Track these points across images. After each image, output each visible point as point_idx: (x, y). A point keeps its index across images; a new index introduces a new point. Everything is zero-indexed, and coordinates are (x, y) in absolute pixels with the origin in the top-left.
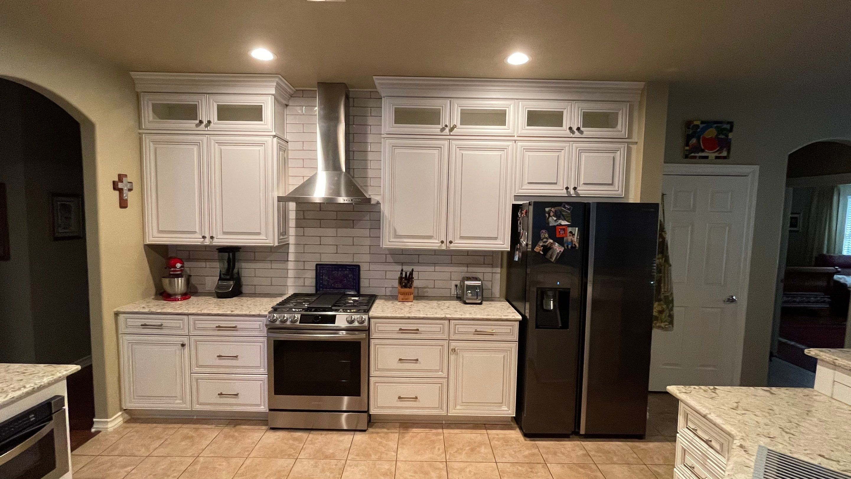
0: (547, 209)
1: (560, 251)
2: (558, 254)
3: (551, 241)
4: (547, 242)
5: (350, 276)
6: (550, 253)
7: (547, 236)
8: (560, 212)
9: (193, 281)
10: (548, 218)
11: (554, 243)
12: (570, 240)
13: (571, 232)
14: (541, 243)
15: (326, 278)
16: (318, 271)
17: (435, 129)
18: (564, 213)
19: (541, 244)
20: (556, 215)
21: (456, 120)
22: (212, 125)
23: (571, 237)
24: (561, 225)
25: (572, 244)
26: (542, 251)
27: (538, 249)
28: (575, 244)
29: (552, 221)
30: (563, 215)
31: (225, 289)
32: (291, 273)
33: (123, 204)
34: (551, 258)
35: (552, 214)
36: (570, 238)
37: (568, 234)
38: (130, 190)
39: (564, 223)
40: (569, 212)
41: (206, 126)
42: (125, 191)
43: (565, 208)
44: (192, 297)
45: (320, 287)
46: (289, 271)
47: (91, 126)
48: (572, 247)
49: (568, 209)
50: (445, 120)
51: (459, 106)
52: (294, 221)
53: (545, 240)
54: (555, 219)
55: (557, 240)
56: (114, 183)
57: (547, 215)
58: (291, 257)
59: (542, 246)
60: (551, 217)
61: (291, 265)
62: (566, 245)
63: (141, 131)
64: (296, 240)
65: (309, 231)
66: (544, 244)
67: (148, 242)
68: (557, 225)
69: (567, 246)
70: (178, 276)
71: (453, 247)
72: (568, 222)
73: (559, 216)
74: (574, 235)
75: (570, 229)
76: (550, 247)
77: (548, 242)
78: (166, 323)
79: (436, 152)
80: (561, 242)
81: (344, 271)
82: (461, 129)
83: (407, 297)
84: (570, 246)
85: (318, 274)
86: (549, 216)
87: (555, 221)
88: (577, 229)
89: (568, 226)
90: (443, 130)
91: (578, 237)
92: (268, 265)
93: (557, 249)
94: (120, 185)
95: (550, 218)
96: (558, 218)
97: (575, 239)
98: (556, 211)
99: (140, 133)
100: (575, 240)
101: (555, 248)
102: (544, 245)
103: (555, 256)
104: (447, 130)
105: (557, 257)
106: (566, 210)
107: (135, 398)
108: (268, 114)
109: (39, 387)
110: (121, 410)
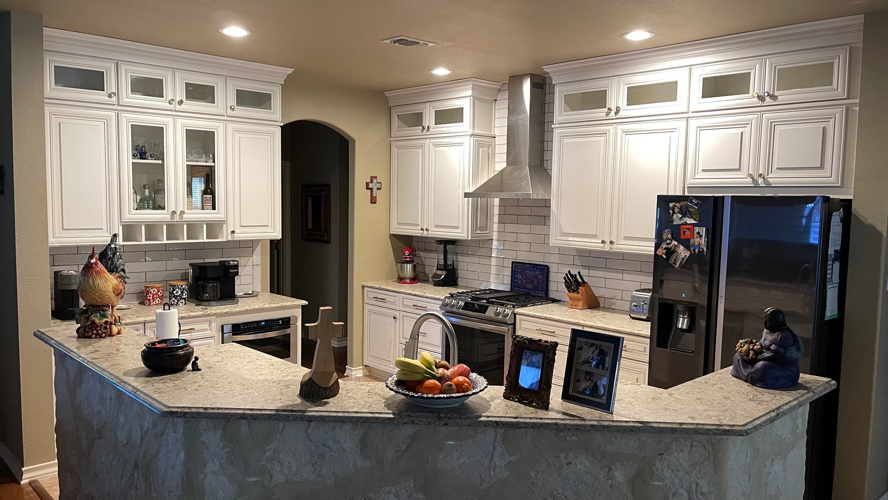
0: (671, 205)
1: (686, 256)
2: (683, 259)
3: (676, 243)
4: (670, 244)
5: (540, 276)
6: (675, 257)
7: (670, 236)
8: (687, 208)
9: (419, 269)
10: (673, 216)
11: (679, 246)
12: (697, 243)
13: (698, 233)
14: (664, 245)
15: (520, 277)
16: (514, 269)
17: (601, 113)
18: (690, 209)
19: (664, 247)
20: (681, 211)
21: (622, 101)
22: (431, 129)
23: (698, 239)
24: (686, 224)
25: (700, 248)
26: (665, 255)
27: (660, 252)
28: (702, 248)
29: (677, 219)
30: (689, 212)
31: (438, 278)
32: (493, 270)
33: (373, 201)
34: (675, 263)
35: (676, 210)
36: (697, 240)
37: (695, 235)
38: (379, 189)
39: (690, 221)
40: (697, 208)
41: (427, 131)
42: (374, 190)
43: (692, 202)
44: (419, 283)
45: (515, 286)
46: (492, 267)
47: (354, 141)
48: (699, 251)
49: (695, 204)
50: (612, 103)
51: (626, 84)
52: (498, 216)
53: (668, 241)
54: (680, 216)
55: (681, 242)
56: (367, 184)
57: (671, 211)
58: (494, 255)
59: (665, 249)
60: (676, 213)
61: (493, 262)
62: (692, 249)
63: (390, 139)
64: (498, 236)
65: (510, 227)
66: (668, 246)
67: (391, 233)
68: (682, 224)
69: (694, 250)
70: (408, 262)
71: (617, 248)
72: (695, 220)
73: (685, 213)
74: (701, 236)
75: (697, 229)
76: (674, 250)
77: (672, 244)
78: (388, 298)
79: (602, 139)
80: (687, 244)
81: (535, 271)
82: (627, 111)
83: (576, 303)
84: (697, 250)
85: (513, 273)
86: (674, 212)
87: (681, 218)
88: (704, 228)
89: (694, 225)
90: (608, 114)
91: (706, 240)
92: (475, 260)
93: (682, 253)
94: (371, 186)
95: (675, 216)
96: (684, 215)
97: (703, 241)
98: (681, 206)
99: (390, 141)
100: (703, 243)
101: (680, 252)
102: (668, 248)
103: (679, 262)
104: (613, 113)
105: (681, 263)
106: (693, 206)
107: (370, 357)
108: (467, 115)
109: (284, 306)
110: (363, 365)
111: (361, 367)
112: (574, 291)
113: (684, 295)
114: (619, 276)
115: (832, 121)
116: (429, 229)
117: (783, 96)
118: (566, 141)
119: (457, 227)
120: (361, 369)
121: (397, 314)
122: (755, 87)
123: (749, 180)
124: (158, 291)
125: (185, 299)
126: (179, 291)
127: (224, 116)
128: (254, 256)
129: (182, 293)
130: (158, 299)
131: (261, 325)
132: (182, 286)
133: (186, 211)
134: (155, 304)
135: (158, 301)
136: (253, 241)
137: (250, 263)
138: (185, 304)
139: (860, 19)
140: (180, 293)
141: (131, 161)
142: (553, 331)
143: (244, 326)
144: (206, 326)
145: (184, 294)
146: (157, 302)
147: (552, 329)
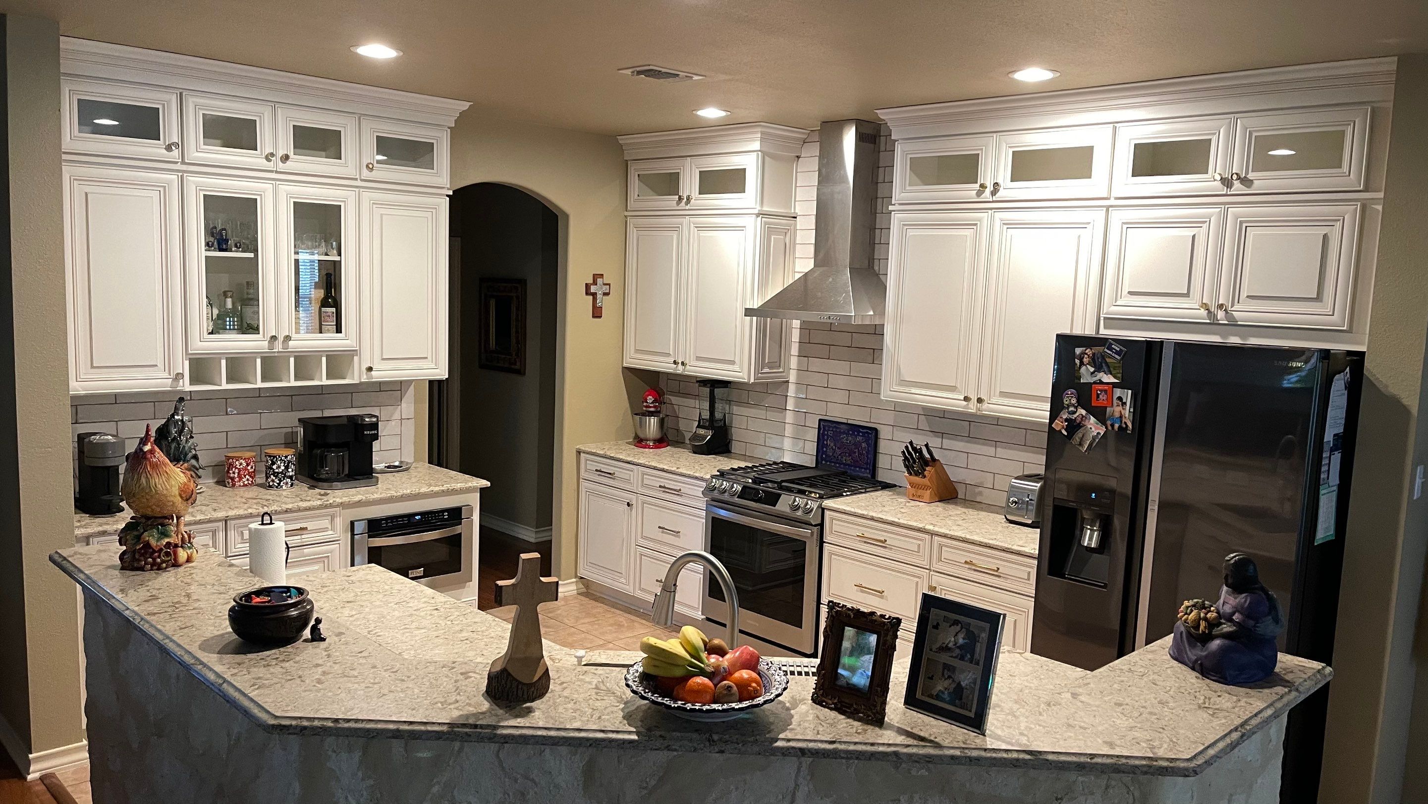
0: (1078, 351)
1: (1099, 433)
2: (1094, 438)
3: (1084, 412)
4: (1074, 413)
5: (864, 445)
6: (1080, 435)
7: (1074, 401)
8: (1103, 357)
9: (669, 423)
10: (1080, 368)
11: (1088, 417)
12: (1117, 415)
13: (1120, 399)
14: (1064, 413)
15: (832, 445)
16: (821, 432)
17: (969, 191)
18: (1108, 360)
19: (1065, 417)
20: (1094, 362)
21: (1004, 174)
22: (692, 201)
23: (1120, 408)
24: (1101, 382)
25: (1121, 422)
26: (1066, 430)
27: (1058, 425)
28: (1125, 423)
29: (1087, 374)
30: (1107, 364)
31: (700, 441)
32: (789, 430)
33: (597, 313)
34: (1081, 444)
35: (1086, 360)
36: (1117, 410)
37: (1115, 401)
38: (606, 294)
39: (1108, 379)
40: (1118, 358)
41: (687, 204)
42: (598, 296)
43: (1110, 348)
44: (669, 448)
45: (822, 459)
46: (787, 425)
47: (566, 216)
48: (1120, 427)
49: (1117, 353)
50: (986, 176)
51: (1009, 147)
52: (797, 344)
53: (1071, 409)
54: (1092, 369)
55: (1091, 411)
56: (587, 286)
57: (1077, 361)
58: (790, 406)
59: (1066, 420)
60: (1086, 365)
61: (789, 417)
62: (1109, 423)
63: (626, 213)
64: (798, 376)
65: (816, 364)
66: (1070, 416)
67: (625, 365)
68: (1095, 383)
69: (1112, 426)
70: (651, 414)
71: (988, 409)
72: (1115, 377)
73: (1099, 364)
74: (1124, 404)
75: (1118, 392)
76: (1080, 423)
77: (1077, 414)
78: (618, 473)
79: (968, 233)
80: (1100, 415)
81: (856, 436)
82: (1012, 190)
83: (920, 492)
84: (1117, 426)
85: (821, 437)
86: (1082, 363)
87: (1092, 373)
88: (1130, 391)
89: (1114, 385)
90: (979, 193)
91: (1132, 410)
92: (760, 413)
93: (1093, 429)
94: (593, 289)
95: (1083, 368)
96: (1098, 369)
97: (1127, 412)
98: (1094, 354)
99: (626, 217)
100: (1127, 415)
101: (1089, 426)
102: (1070, 419)
103: (1088, 442)
104: (988, 192)
105: (1090, 445)
106: (1113, 355)
107: (588, 564)
108: (752, 180)
109: (452, 490)
110: (576, 576)
111: (574, 580)
112: (917, 474)
113: (1094, 495)
114: (991, 450)
115: (1338, 225)
116: (687, 361)
117: (1262, 180)
118: (911, 233)
119: (732, 362)
120: (573, 582)
121: (633, 498)
122: (1217, 164)
123: (1203, 312)
124: (248, 465)
125: (291, 477)
126: (282, 464)
127: (356, 179)
128: (404, 405)
129: (287, 468)
130: (247, 477)
131: (415, 521)
132: (286, 457)
133: (294, 336)
134: (242, 484)
135: (248, 480)
136: (401, 382)
137: (397, 416)
138: (292, 485)
139: (1390, 64)
140: (283, 468)
141: (204, 254)
142: (882, 539)
143: (387, 523)
144: (326, 523)
145: (290, 470)
146: (246, 483)
147: (881, 536)
